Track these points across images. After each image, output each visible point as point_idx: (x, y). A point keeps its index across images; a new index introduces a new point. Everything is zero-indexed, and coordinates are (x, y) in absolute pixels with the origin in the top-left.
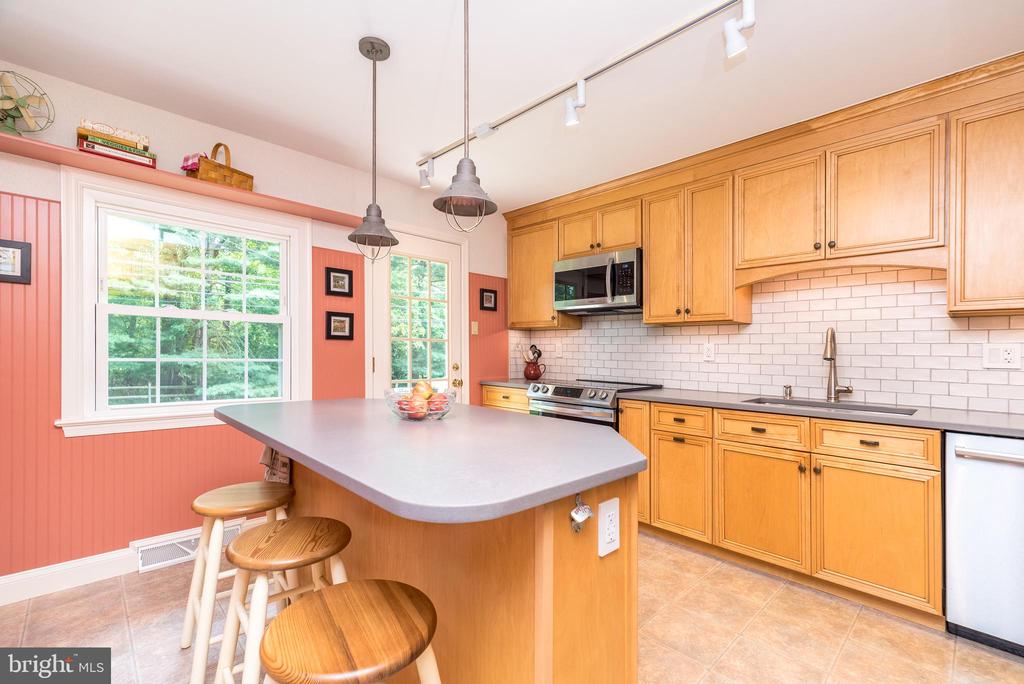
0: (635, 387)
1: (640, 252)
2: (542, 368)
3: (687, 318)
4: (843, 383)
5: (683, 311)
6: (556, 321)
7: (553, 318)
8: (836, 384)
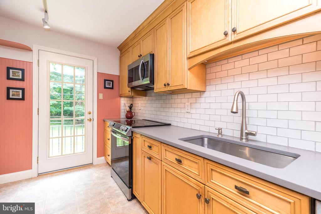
0: (160, 124)
1: (152, 56)
2: (133, 114)
3: (168, 88)
4: (250, 129)
5: (166, 84)
6: (130, 93)
7: (129, 91)
8: (246, 129)
